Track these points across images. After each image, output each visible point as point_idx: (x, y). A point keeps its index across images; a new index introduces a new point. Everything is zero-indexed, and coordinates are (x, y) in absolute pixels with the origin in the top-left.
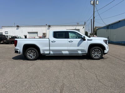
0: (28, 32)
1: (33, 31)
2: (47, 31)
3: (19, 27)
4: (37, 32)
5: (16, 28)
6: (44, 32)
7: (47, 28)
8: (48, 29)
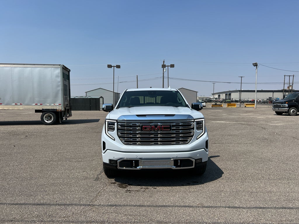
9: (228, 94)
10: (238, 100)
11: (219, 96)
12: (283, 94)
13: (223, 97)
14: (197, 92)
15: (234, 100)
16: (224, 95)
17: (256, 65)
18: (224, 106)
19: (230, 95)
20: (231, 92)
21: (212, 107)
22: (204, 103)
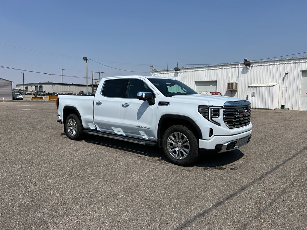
0: (196, 82)
1: (206, 80)
2: (240, 78)
3: (179, 70)
4: (216, 81)
5: (173, 74)
6: (233, 81)
7: (241, 69)
8: (243, 72)
9: (39, 86)
10: (52, 92)
11: (27, 88)
12: (92, 88)
13: (32, 89)
14: (12, 82)
15: (46, 92)
16: (34, 87)
17: (86, 59)
18: (45, 99)
19: (41, 87)
20: (43, 84)
21: (32, 100)
22: (20, 95)
